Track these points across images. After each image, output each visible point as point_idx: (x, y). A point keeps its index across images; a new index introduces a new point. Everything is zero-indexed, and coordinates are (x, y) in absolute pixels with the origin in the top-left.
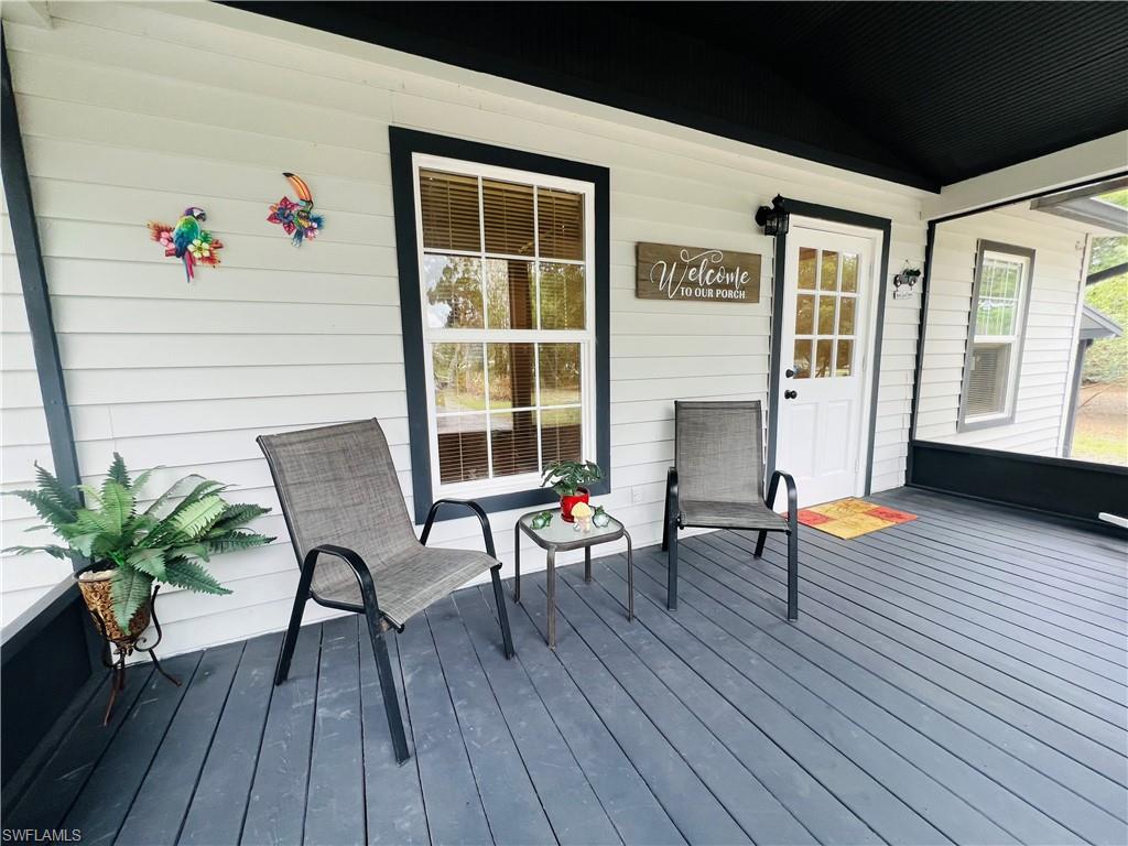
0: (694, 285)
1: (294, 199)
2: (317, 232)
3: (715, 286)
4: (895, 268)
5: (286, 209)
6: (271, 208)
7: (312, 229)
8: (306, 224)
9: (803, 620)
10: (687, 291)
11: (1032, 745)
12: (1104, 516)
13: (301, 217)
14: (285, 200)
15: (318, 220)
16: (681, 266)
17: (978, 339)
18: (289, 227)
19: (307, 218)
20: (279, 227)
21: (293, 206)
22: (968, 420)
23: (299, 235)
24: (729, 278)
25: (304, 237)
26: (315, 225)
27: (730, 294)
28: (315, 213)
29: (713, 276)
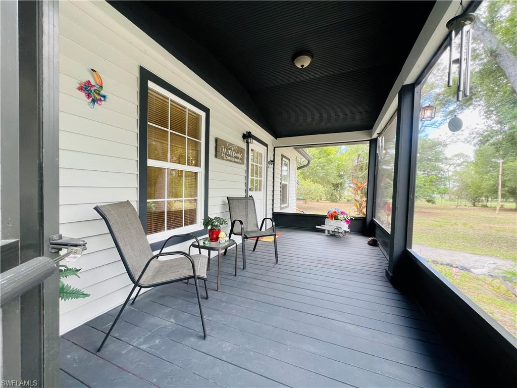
0: (230, 156)
1: (93, 83)
2: (103, 102)
3: (235, 157)
4: (269, 160)
5: (89, 87)
6: (80, 84)
7: (101, 100)
8: (98, 97)
9: (279, 263)
10: (229, 158)
11: (334, 270)
12: (317, 227)
13: (96, 93)
14: (89, 82)
15: (104, 97)
16: (227, 149)
17: (283, 182)
18: (89, 96)
19: (99, 94)
20: (83, 95)
21: (92, 86)
22: (282, 206)
23: (94, 101)
24: (238, 155)
25: (96, 103)
26: (102, 99)
27: (238, 161)
28: (102, 92)
29: (235, 154)
